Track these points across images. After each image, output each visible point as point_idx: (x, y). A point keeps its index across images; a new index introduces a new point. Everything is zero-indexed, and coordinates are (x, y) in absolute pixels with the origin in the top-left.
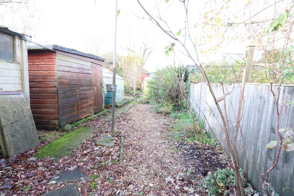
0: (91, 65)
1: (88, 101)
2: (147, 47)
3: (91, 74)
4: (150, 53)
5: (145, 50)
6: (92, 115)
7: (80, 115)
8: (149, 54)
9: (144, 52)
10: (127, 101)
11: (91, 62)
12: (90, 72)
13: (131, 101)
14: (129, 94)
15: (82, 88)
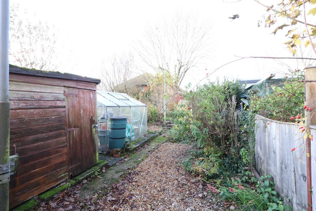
0: (65, 91)
1: (51, 158)
2: (183, 64)
3: (64, 107)
4: (187, 70)
5: (180, 68)
6: (62, 184)
7: (18, 195)
8: (185, 72)
9: (179, 70)
10: (153, 135)
11: (64, 86)
12: (59, 103)
13: (157, 136)
14: (159, 123)
15: (31, 138)
